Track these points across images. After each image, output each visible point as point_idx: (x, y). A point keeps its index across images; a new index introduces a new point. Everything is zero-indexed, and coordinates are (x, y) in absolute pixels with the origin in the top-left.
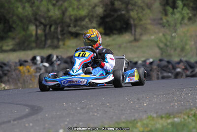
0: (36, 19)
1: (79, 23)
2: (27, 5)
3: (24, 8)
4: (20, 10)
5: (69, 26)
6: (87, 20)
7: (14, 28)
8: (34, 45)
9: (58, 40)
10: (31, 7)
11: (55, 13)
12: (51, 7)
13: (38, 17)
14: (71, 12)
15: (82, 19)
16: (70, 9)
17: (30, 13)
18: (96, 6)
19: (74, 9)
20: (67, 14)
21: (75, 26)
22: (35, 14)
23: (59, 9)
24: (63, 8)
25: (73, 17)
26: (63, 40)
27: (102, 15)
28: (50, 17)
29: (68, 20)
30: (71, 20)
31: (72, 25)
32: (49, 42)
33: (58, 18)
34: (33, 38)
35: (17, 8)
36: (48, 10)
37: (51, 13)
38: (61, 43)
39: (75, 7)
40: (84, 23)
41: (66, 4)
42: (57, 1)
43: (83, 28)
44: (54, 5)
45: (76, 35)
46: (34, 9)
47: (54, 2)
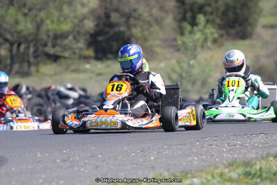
1: (59, 41)
5: (45, 45)
6: (71, 38)
9: (29, 64)
11: (26, 26)
12: (20, 17)
14: (50, 26)
15: (64, 36)
16: (48, 22)
18: (84, 18)
19: (53, 22)
20: (44, 28)
21: (54, 46)
23: (32, 21)
24: (38, 19)
25: (51, 34)
26: (37, 64)
27: (92, 32)
28: (19, 33)
29: (44, 37)
30: (49, 36)
31: (50, 44)
32: (16, 67)
33: (31, 34)
36: (17, 22)
37: (20, 27)
38: (33, 69)
39: (55, 19)
40: (66, 42)
41: (42, 14)
42: (30, 10)
43: (65, 48)
44: (25, 15)
45: (55, 58)
47: (26, 11)
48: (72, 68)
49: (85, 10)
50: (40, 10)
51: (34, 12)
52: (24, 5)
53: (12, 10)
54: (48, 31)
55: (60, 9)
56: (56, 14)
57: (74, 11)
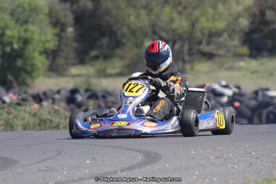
1: (214, 39)
2: (143, 12)
3: (138, 16)
4: (132, 18)
5: (200, 43)
6: (225, 35)
7: (124, 44)
9: (184, 62)
10: (148, 14)
11: (181, 24)
12: (175, 16)
13: (157, 29)
14: (204, 24)
15: (218, 34)
16: (203, 20)
17: (147, 23)
18: (239, 16)
19: (208, 20)
20: (198, 26)
21: (209, 44)
22: (153, 25)
23: (187, 19)
24: (193, 17)
25: (206, 32)
26: (191, 62)
27: (247, 30)
28: (173, 31)
29: (199, 35)
30: (203, 34)
31: (204, 42)
33: (185, 32)
35: (129, 16)
36: (172, 21)
37: (176, 25)
38: (188, 67)
39: (210, 17)
40: (221, 40)
41: (197, 13)
42: (185, 8)
43: (220, 46)
44: (180, 13)
45: (210, 56)
46: (153, 17)
47: (180, 9)
48: (227, 65)
49: (240, 8)
50: (195, 8)
51: (189, 10)
52: (179, 3)
53: (167, 9)
54: (203, 29)
55: (215, 7)
56: (211, 11)
57: (229, 9)
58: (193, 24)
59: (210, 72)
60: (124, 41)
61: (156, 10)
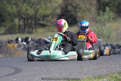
0: (19, 15)
1: (45, 18)
2: (14, 6)
3: (12, 8)
4: (9, 9)
5: (39, 20)
6: (50, 17)
7: (6, 20)
8: (17, 31)
9: (32, 28)
10: (17, 7)
11: (31, 12)
12: (29, 8)
13: (20, 14)
14: (41, 12)
15: (47, 16)
16: (40, 10)
17: (16, 11)
18: (56, 8)
19: (42, 10)
20: (39, 13)
21: (43, 20)
22: (19, 12)
23: (33, 9)
24: (36, 9)
25: (42, 15)
26: (36, 28)
27: (60, 14)
28: (28, 14)
29: (39, 16)
30: (41, 16)
31: (41, 20)
32: (27, 29)
33: (33, 15)
34: (17, 27)
35: (8, 7)
36: (27, 10)
37: (29, 12)
38: (34, 30)
39: (44, 9)
40: (48, 18)
41: (38, 7)
42: (33, 4)
43: (48, 21)
44: (31, 7)
45: (43, 26)
46: (19, 8)
47: (31, 5)
48: (51, 30)
49: (57, 5)
50: (37, 5)
51: (35, 5)
52: (30, 3)
53: (25, 5)
54: (40, 14)
55: (46, 4)
56: (44, 6)
58: (36, 12)
59: (44, 33)
60: (6, 19)
61: (20, 5)
